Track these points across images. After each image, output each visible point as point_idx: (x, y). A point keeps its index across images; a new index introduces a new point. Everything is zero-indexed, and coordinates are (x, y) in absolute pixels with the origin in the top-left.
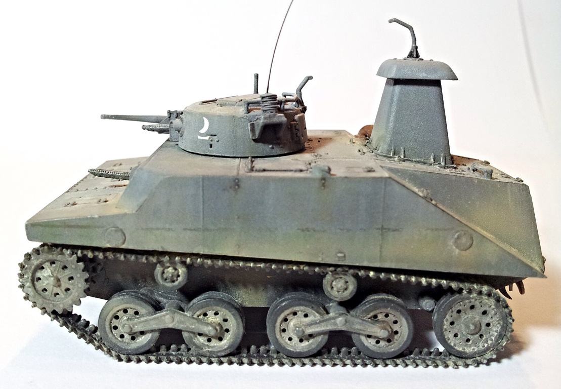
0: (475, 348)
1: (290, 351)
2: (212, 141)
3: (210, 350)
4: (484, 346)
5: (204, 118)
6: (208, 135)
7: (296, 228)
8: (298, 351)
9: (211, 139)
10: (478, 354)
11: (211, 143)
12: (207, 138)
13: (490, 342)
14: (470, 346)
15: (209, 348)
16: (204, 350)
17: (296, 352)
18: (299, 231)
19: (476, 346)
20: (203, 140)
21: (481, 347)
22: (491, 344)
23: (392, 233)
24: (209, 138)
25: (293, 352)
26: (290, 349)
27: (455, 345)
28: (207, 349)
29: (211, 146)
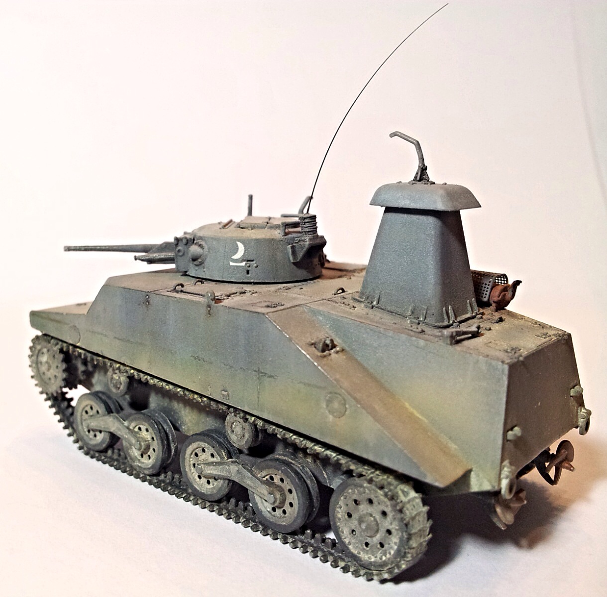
0: (372, 557)
1: (196, 489)
2: (249, 267)
3: (140, 465)
4: (381, 558)
5: (237, 242)
6: (243, 261)
7: (190, 355)
8: (203, 491)
9: (248, 265)
10: (374, 566)
11: (249, 269)
12: (243, 264)
13: (388, 556)
14: (367, 552)
15: (139, 463)
16: (135, 464)
17: (201, 492)
18: (192, 358)
19: (373, 555)
20: (237, 266)
21: (378, 559)
22: (389, 559)
23: (268, 379)
24: (246, 264)
25: (198, 491)
26: (196, 487)
27: (350, 543)
28: (138, 464)
29: (248, 272)
